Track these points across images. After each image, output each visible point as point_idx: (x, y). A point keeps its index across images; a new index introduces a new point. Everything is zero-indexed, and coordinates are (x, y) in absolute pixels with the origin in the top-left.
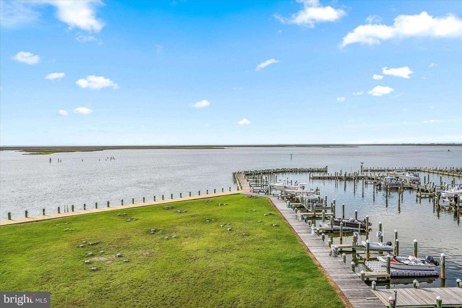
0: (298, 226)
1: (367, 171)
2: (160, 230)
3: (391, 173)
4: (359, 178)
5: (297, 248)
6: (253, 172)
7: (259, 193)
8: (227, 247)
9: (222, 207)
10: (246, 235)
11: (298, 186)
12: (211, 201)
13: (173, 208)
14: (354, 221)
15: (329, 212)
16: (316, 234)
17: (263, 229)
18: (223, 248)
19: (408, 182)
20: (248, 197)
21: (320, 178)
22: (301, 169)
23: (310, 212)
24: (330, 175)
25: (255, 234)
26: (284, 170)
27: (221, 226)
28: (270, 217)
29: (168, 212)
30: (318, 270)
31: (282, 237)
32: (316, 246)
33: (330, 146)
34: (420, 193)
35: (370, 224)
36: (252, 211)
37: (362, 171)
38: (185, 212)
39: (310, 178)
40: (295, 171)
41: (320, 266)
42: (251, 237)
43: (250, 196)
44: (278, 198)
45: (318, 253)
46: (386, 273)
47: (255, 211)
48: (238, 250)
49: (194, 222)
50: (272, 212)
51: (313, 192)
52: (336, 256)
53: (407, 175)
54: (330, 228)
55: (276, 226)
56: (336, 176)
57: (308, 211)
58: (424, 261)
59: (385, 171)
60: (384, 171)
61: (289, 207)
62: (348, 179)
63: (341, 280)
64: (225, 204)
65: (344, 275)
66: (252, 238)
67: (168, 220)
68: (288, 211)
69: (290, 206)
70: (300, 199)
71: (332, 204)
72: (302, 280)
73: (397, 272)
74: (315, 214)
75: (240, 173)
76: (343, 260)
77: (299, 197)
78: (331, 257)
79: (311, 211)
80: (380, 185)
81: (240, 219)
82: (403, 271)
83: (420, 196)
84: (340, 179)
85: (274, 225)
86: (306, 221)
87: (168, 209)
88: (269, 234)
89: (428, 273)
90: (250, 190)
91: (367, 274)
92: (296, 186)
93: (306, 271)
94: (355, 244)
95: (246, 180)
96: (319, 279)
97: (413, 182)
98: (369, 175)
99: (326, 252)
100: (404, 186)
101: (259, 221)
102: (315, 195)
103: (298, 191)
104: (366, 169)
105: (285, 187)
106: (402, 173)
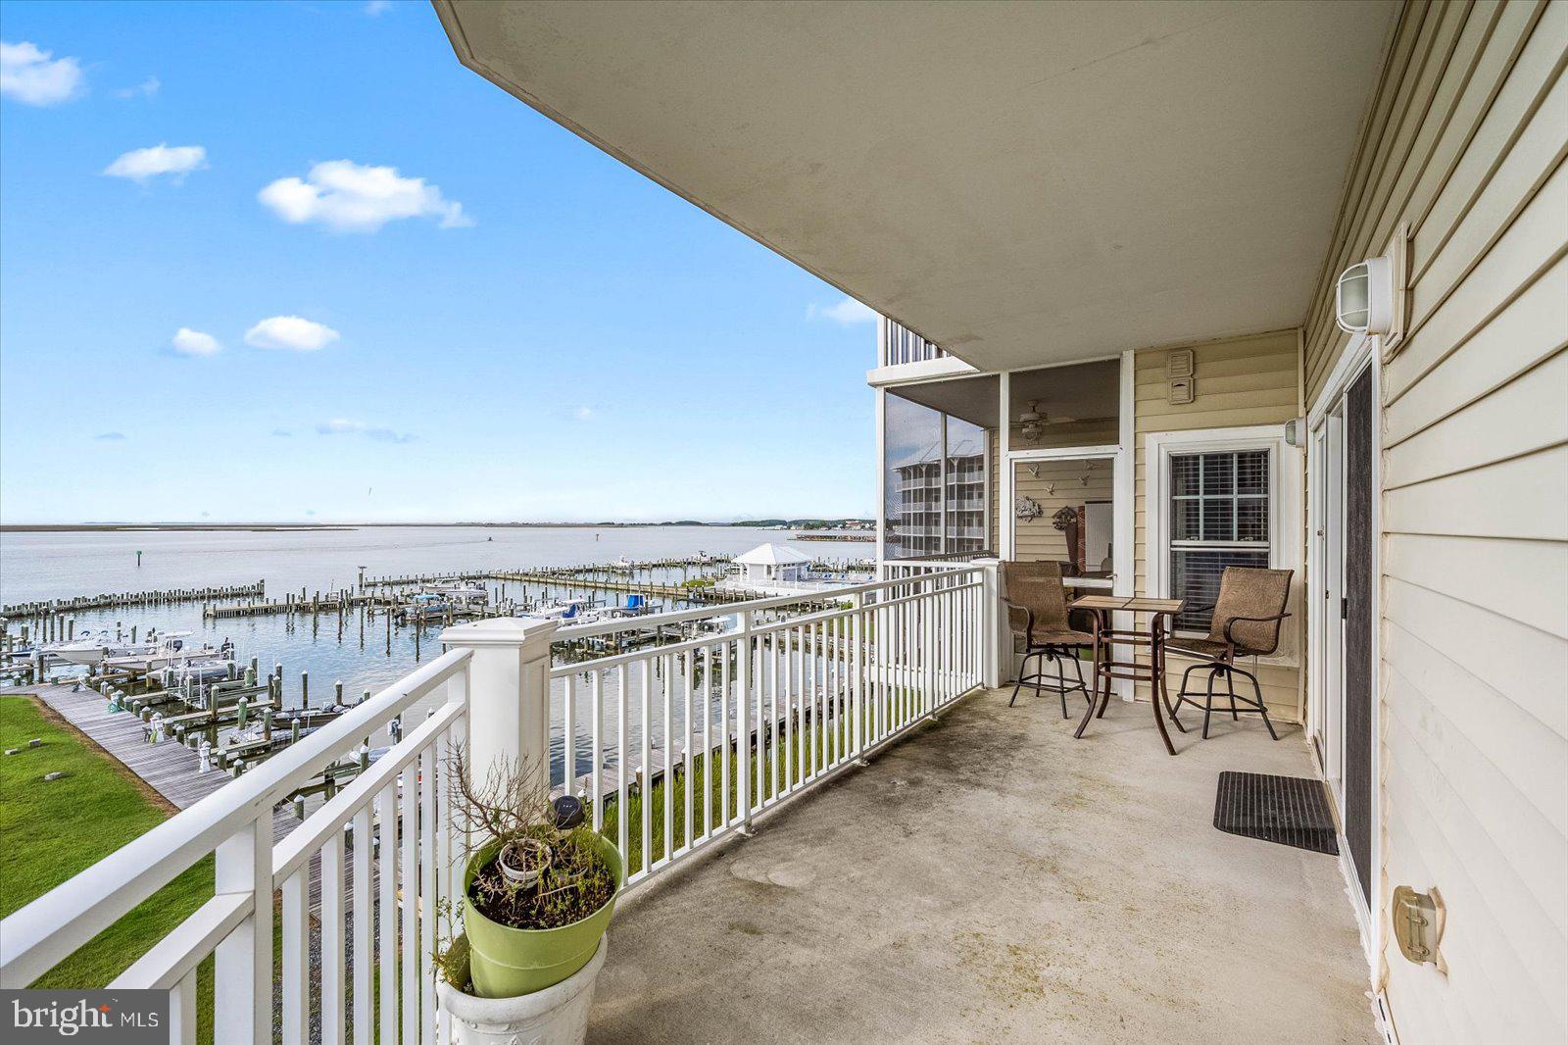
0: (150, 758)
1: (375, 585)
3: (429, 585)
4: (352, 604)
11: (157, 644)
14: (331, 708)
15: (263, 699)
19: (464, 603)
21: (238, 614)
23: (198, 710)
24: (271, 603)
26: (108, 600)
37: (361, 586)
39: (205, 616)
44: (78, 688)
50: (46, 737)
51: (212, 652)
53: (463, 587)
54: (264, 740)
55: (58, 778)
56: (290, 602)
57: (190, 710)
59: (416, 583)
62: (325, 608)
69: (120, 706)
70: (163, 679)
71: (271, 677)
77: (160, 673)
79: (201, 708)
80: (403, 614)
84: (303, 609)
86: (181, 740)
92: (151, 645)
97: (474, 601)
98: (378, 594)
100: (457, 612)
102: (218, 662)
103: (160, 657)
104: (371, 580)
105: (106, 651)
106: (452, 585)
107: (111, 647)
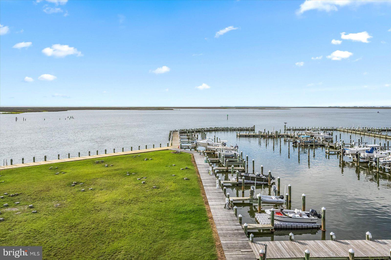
0: (207, 179)
1: (290, 130)
2: (81, 183)
4: (280, 136)
5: (198, 201)
6: (189, 130)
7: (185, 149)
8: (134, 199)
9: (147, 161)
10: (156, 188)
11: (220, 143)
12: (139, 156)
13: (102, 162)
14: (259, 175)
16: (220, 187)
17: (174, 182)
18: (129, 200)
19: (321, 140)
20: (173, 152)
21: (246, 136)
22: (231, 127)
24: (255, 134)
25: (164, 187)
26: (217, 129)
27: (138, 179)
28: (186, 170)
29: (98, 166)
30: (208, 222)
31: (187, 190)
32: (215, 199)
33: (266, 108)
34: (329, 150)
35: (273, 178)
36: (171, 166)
37: (285, 130)
38: (112, 166)
39: (237, 136)
40: (226, 130)
41: (211, 218)
42: (160, 189)
43: (176, 151)
44: (200, 154)
45: (215, 205)
46: (270, 226)
47: (175, 166)
48: (143, 202)
49: (115, 175)
50: (189, 167)
51: (232, 148)
52: (230, 209)
53: (322, 134)
54: (236, 181)
55: (186, 179)
56: (260, 134)
57: (222, 166)
58: (309, 214)
59: (306, 130)
60: (304, 130)
61: (207, 162)
62: (271, 137)
63: (224, 232)
64: (150, 159)
65: (230, 227)
66: (160, 191)
67: (93, 173)
68: (204, 166)
70: (218, 155)
72: (189, 231)
73: (281, 224)
74: (227, 168)
75: (177, 131)
76: (234, 213)
77: (218, 153)
78: (225, 209)
79: (224, 166)
80: (296, 142)
81: (158, 173)
82: (287, 224)
83: (329, 153)
85: (185, 179)
87: (98, 163)
88: (178, 187)
89: (310, 225)
90: (178, 147)
91: (252, 226)
93: (196, 223)
94: (252, 197)
95: (179, 137)
96: (204, 231)
97: (326, 139)
98: (289, 134)
99: (222, 205)
100: (318, 144)
101: (173, 175)
102: (233, 152)
103: (219, 147)
104: (289, 128)
105: (208, 144)
106: (317, 132)
107: (209, 143)
